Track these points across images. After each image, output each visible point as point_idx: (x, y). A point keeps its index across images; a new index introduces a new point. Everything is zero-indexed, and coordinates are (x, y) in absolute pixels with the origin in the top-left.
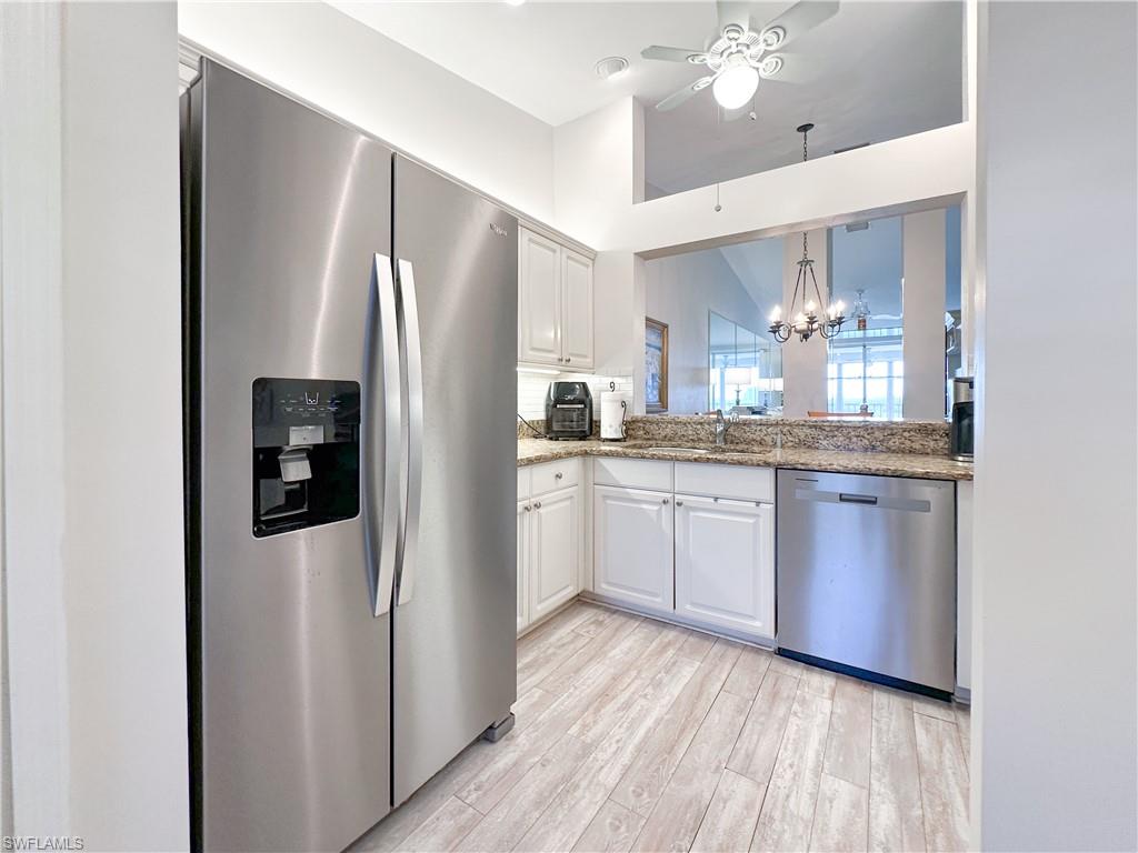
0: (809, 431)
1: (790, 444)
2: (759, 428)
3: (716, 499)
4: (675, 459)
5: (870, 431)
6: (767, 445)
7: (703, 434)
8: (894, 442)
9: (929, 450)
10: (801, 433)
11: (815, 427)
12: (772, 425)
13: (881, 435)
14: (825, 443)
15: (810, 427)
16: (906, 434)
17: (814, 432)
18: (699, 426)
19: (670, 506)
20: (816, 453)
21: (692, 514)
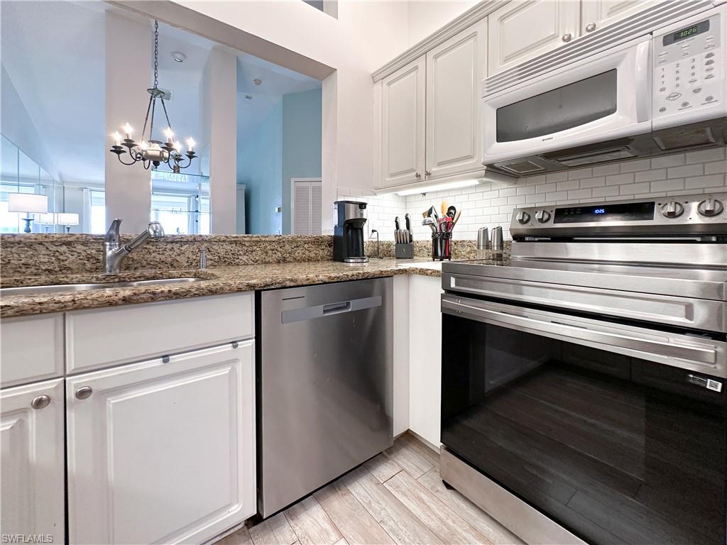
0: (229, 247)
1: (210, 262)
2: (169, 246)
3: (165, 358)
4: (63, 309)
5: (282, 245)
6: (180, 267)
7: (71, 259)
8: (299, 253)
9: (319, 258)
10: (221, 250)
11: (236, 242)
12: (187, 242)
13: (290, 248)
14: (245, 258)
15: (231, 243)
16: (306, 246)
17: (234, 248)
18: (64, 248)
19: (54, 410)
20: (236, 270)
21: (112, 401)
